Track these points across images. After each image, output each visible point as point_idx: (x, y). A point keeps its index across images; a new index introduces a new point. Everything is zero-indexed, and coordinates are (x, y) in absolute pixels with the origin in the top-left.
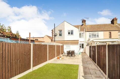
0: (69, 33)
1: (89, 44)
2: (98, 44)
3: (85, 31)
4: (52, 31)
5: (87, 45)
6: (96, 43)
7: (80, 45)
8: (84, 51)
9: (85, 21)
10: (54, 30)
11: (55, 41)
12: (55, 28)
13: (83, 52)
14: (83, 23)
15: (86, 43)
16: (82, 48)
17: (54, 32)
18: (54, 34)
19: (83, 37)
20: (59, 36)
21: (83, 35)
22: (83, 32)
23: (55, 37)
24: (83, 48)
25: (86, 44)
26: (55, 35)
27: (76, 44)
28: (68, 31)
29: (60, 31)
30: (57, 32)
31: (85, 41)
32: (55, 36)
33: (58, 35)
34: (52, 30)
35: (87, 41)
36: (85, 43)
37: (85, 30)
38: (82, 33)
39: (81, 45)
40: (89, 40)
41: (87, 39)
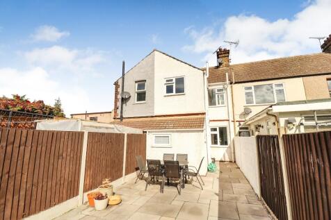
0: (169, 90)
1: (247, 128)
2: (297, 123)
3: (228, 82)
4: (114, 86)
5: (240, 133)
6: (288, 122)
7: (215, 133)
8: (230, 157)
9: (227, 52)
10: (120, 83)
11: (122, 118)
12: (123, 75)
13: (227, 159)
14: (220, 60)
15: (237, 124)
16: (222, 144)
17: (120, 90)
18: (119, 97)
19: (223, 103)
20: (136, 102)
21: (222, 96)
22: (221, 87)
23: (124, 105)
24: (226, 143)
25: (238, 130)
26: (122, 99)
27: (195, 127)
28: (167, 81)
29: (141, 84)
30: (131, 89)
31: (231, 119)
32: (124, 100)
33: (134, 97)
34: (116, 84)
35: (237, 118)
36: (232, 124)
37: (227, 80)
38: (219, 90)
39: (217, 133)
40: (247, 112)
41: (240, 110)
